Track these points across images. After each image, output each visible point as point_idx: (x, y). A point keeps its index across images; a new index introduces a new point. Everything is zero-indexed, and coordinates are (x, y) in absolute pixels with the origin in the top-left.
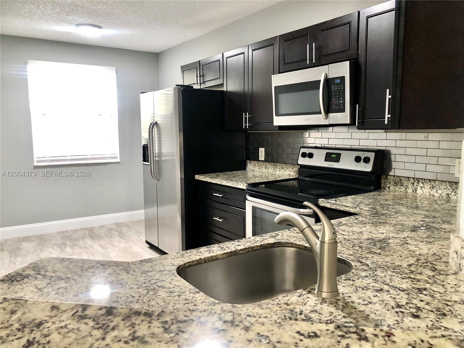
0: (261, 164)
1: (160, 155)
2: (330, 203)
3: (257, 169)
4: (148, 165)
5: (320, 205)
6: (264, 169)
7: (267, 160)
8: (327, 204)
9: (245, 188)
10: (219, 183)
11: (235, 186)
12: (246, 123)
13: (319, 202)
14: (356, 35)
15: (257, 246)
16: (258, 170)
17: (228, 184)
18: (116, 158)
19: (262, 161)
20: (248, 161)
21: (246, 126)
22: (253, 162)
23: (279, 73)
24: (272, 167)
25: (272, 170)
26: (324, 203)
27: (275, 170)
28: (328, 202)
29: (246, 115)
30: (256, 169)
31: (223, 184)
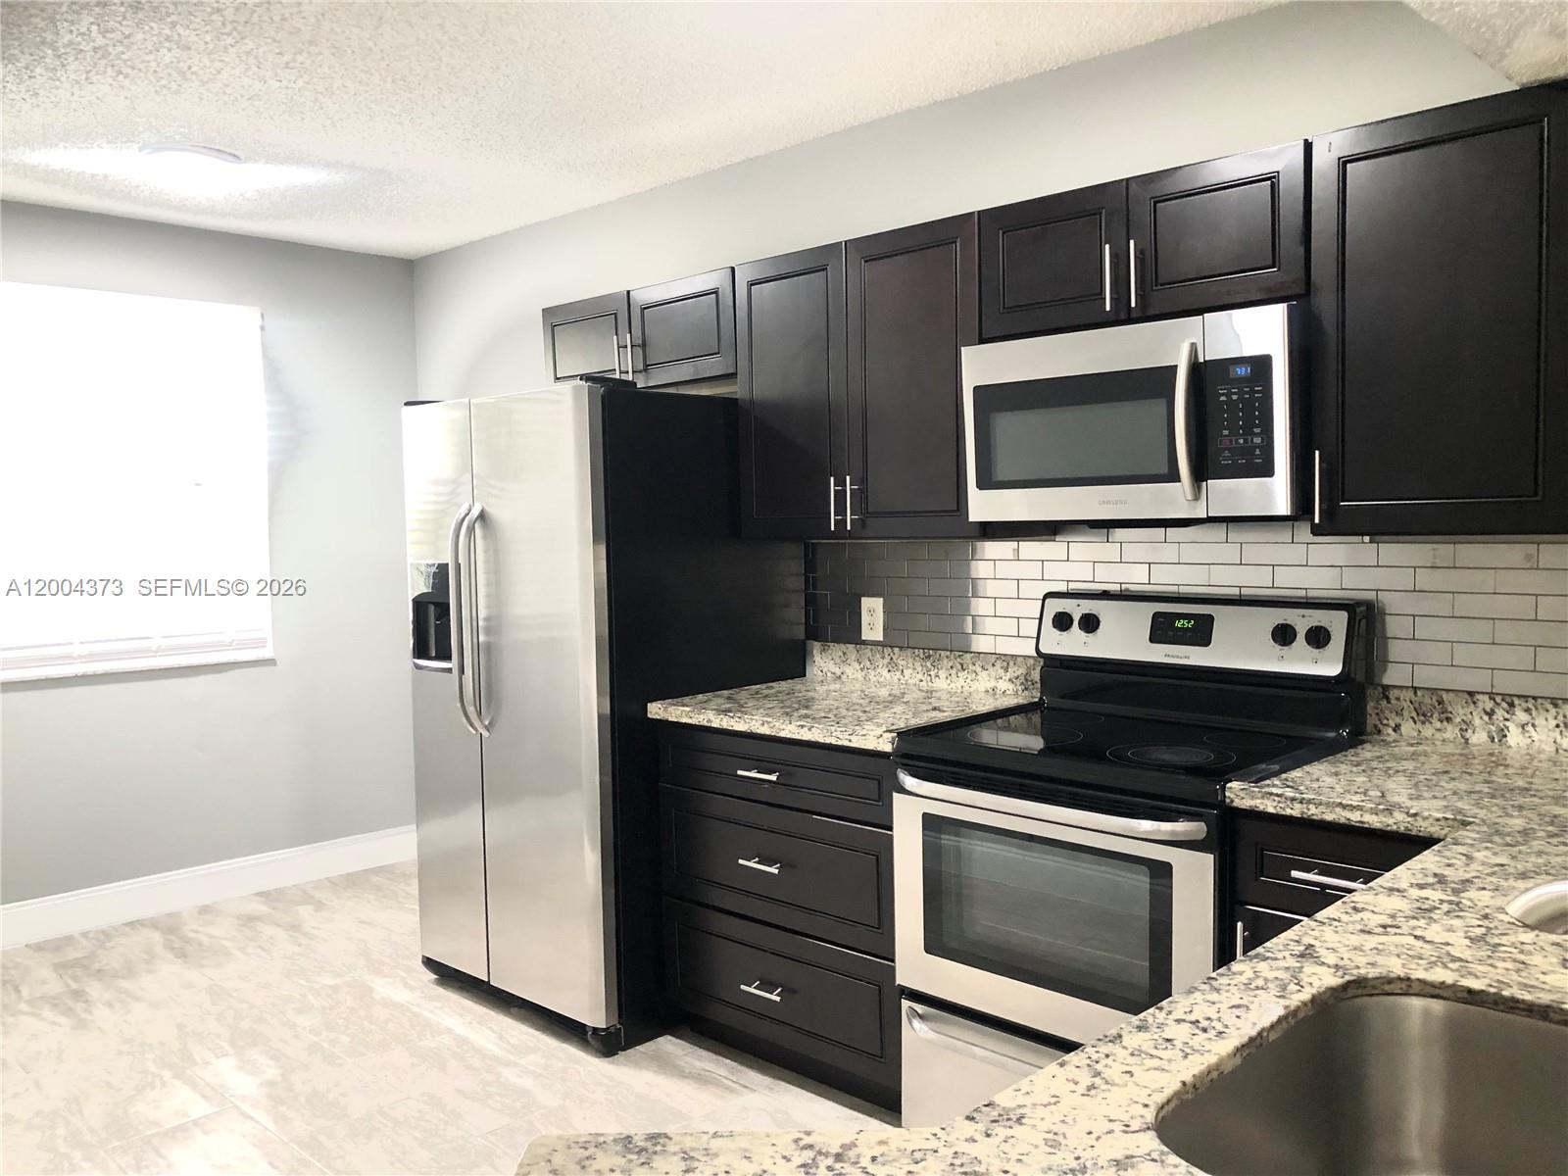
0: (869, 654)
1: (494, 625)
2: (1277, 795)
3: (852, 671)
4: (449, 670)
5: (1234, 804)
6: (885, 672)
7: (887, 643)
8: (1266, 801)
9: (888, 748)
10: (765, 730)
11: (840, 743)
12: (841, 509)
13: (1227, 794)
14: (1299, 220)
16: (860, 675)
17: (806, 735)
18: (261, 643)
19: (875, 643)
20: (816, 646)
21: (841, 524)
22: (837, 650)
23: (982, 341)
24: (918, 665)
25: (920, 676)
26: (1253, 798)
27: (932, 673)
28: (1271, 794)
29: (841, 482)
30: (849, 671)
31: (782, 734)
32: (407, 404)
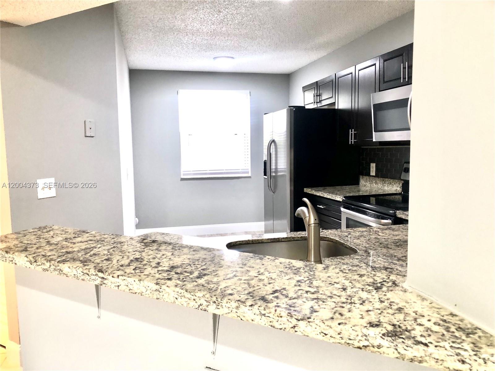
0: (371, 179)
1: (276, 170)
2: (405, 214)
3: (368, 184)
4: (266, 178)
5: (398, 216)
6: (374, 185)
7: (377, 176)
8: (403, 215)
9: (341, 200)
10: (322, 195)
11: (334, 199)
12: (351, 139)
13: (397, 213)
15: (298, 237)
16: (369, 185)
17: (328, 197)
18: (248, 173)
19: (373, 176)
20: (361, 176)
21: (351, 142)
22: (365, 178)
23: (380, 91)
24: (381, 182)
25: (381, 186)
26: (401, 215)
27: (384, 185)
29: (352, 131)
30: (367, 184)
31: (325, 196)
32: (265, 114)
